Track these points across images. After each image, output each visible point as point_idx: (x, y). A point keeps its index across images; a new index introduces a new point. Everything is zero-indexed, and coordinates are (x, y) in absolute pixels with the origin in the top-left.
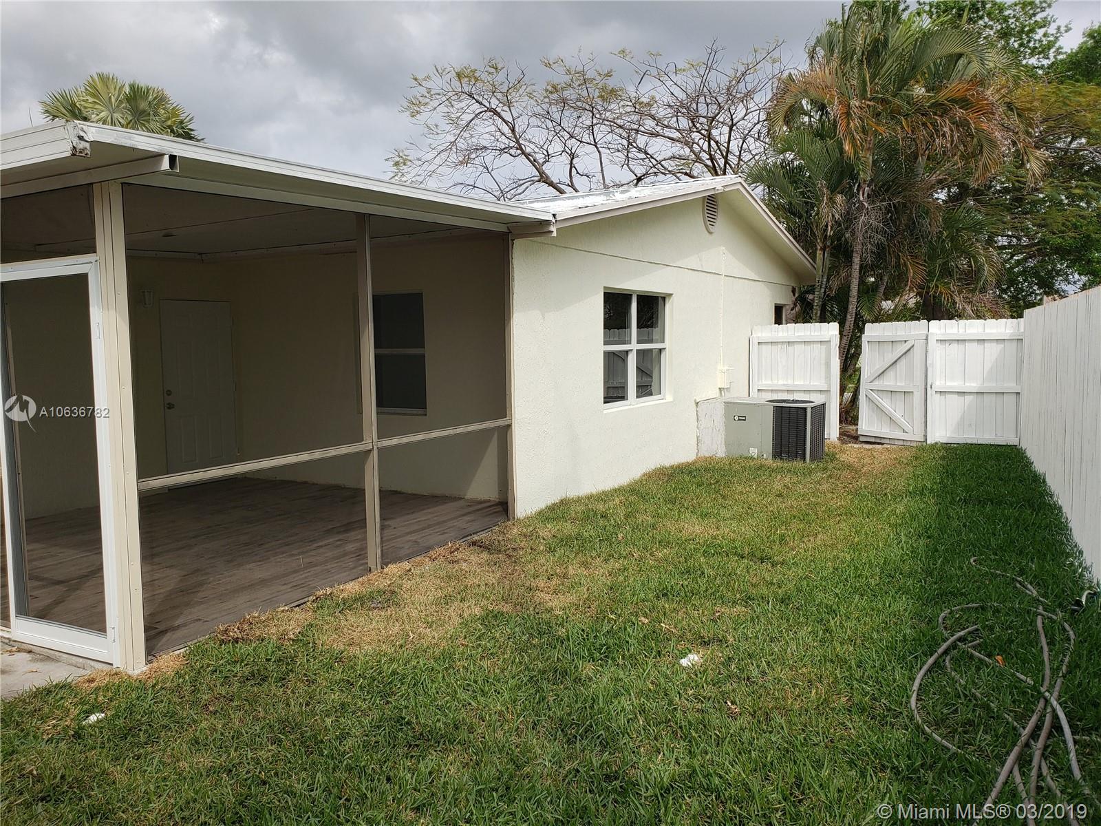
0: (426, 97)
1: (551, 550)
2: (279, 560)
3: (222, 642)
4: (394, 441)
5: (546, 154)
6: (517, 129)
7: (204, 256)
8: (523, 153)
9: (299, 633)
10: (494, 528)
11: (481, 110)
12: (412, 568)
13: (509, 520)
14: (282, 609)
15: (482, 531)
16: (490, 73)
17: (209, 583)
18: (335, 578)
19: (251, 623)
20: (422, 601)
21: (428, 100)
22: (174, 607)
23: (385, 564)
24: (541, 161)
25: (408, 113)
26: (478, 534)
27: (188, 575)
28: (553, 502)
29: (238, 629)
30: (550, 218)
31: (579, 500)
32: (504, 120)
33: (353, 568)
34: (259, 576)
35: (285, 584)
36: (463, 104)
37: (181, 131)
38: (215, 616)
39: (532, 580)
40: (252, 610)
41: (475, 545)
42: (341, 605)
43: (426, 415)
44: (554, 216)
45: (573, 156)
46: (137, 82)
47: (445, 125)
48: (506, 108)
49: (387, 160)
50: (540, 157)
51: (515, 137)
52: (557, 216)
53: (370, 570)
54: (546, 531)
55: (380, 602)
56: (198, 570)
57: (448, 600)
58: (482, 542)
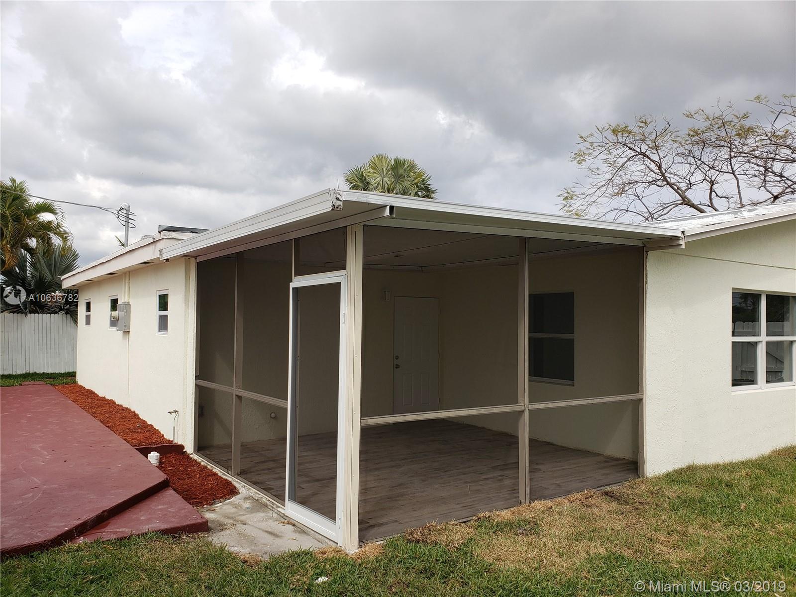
0: (590, 149)
1: (674, 509)
2: (456, 484)
3: (409, 541)
4: (542, 406)
5: (688, 182)
6: (663, 166)
7: (423, 267)
8: (668, 183)
9: (462, 543)
10: (625, 483)
11: (633, 154)
12: (553, 506)
13: (639, 477)
14: (453, 523)
15: (615, 484)
16: (641, 127)
17: (408, 495)
18: (494, 505)
19: (430, 530)
20: (557, 534)
21: (591, 151)
22: (383, 509)
23: (532, 500)
24: (683, 189)
25: (576, 161)
26: (611, 486)
27: (395, 487)
28: (680, 467)
29: (421, 533)
30: (680, 234)
31: (705, 468)
32: (651, 160)
33: (508, 499)
34: (442, 495)
35: (458, 504)
36: (619, 151)
37: (422, 186)
38: (407, 520)
39: (653, 532)
40: (431, 520)
41: (607, 495)
42: (495, 527)
43: (574, 385)
44: (683, 232)
45: (712, 183)
46: (399, 157)
47: (604, 167)
48: (654, 151)
49: (559, 196)
50: (683, 186)
51: (661, 172)
52: (685, 233)
53: (521, 503)
54: (672, 492)
55: (525, 530)
56: (401, 484)
57: (579, 537)
58: (613, 494)
